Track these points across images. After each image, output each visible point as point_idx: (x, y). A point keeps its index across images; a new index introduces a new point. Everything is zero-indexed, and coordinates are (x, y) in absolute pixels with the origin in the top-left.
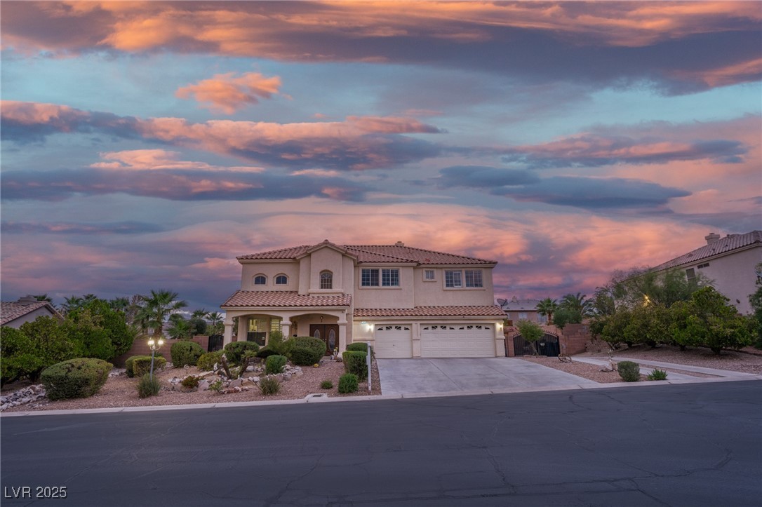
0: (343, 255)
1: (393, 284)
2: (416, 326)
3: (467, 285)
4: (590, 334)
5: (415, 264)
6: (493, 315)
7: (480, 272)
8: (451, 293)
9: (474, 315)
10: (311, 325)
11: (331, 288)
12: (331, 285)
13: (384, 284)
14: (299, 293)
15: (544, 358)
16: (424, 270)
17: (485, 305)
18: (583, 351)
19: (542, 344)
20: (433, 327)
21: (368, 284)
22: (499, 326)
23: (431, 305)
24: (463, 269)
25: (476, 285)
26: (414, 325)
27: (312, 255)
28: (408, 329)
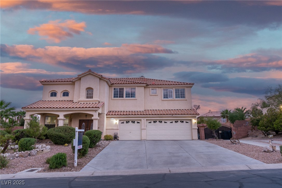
0: (100, 79)
1: (131, 97)
2: (144, 121)
3: (176, 97)
4: (251, 126)
5: (145, 85)
6: (190, 114)
7: (184, 90)
8: (167, 102)
9: (179, 114)
10: (80, 120)
11: (92, 98)
12: (92, 97)
13: (126, 97)
14: (74, 101)
15: (222, 141)
16: (151, 88)
17: (187, 109)
18: (246, 136)
19: (220, 132)
20: (154, 122)
21: (117, 97)
22: (194, 121)
23: (155, 109)
24: (174, 88)
25: (181, 97)
26: (142, 120)
27: (82, 79)
28: (139, 123)
